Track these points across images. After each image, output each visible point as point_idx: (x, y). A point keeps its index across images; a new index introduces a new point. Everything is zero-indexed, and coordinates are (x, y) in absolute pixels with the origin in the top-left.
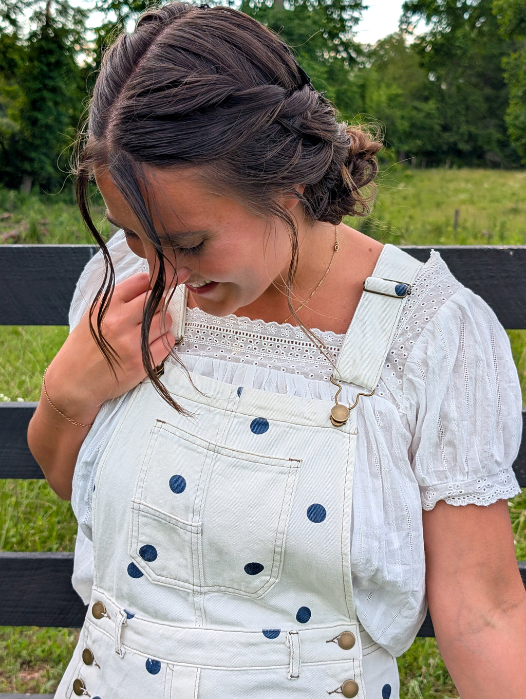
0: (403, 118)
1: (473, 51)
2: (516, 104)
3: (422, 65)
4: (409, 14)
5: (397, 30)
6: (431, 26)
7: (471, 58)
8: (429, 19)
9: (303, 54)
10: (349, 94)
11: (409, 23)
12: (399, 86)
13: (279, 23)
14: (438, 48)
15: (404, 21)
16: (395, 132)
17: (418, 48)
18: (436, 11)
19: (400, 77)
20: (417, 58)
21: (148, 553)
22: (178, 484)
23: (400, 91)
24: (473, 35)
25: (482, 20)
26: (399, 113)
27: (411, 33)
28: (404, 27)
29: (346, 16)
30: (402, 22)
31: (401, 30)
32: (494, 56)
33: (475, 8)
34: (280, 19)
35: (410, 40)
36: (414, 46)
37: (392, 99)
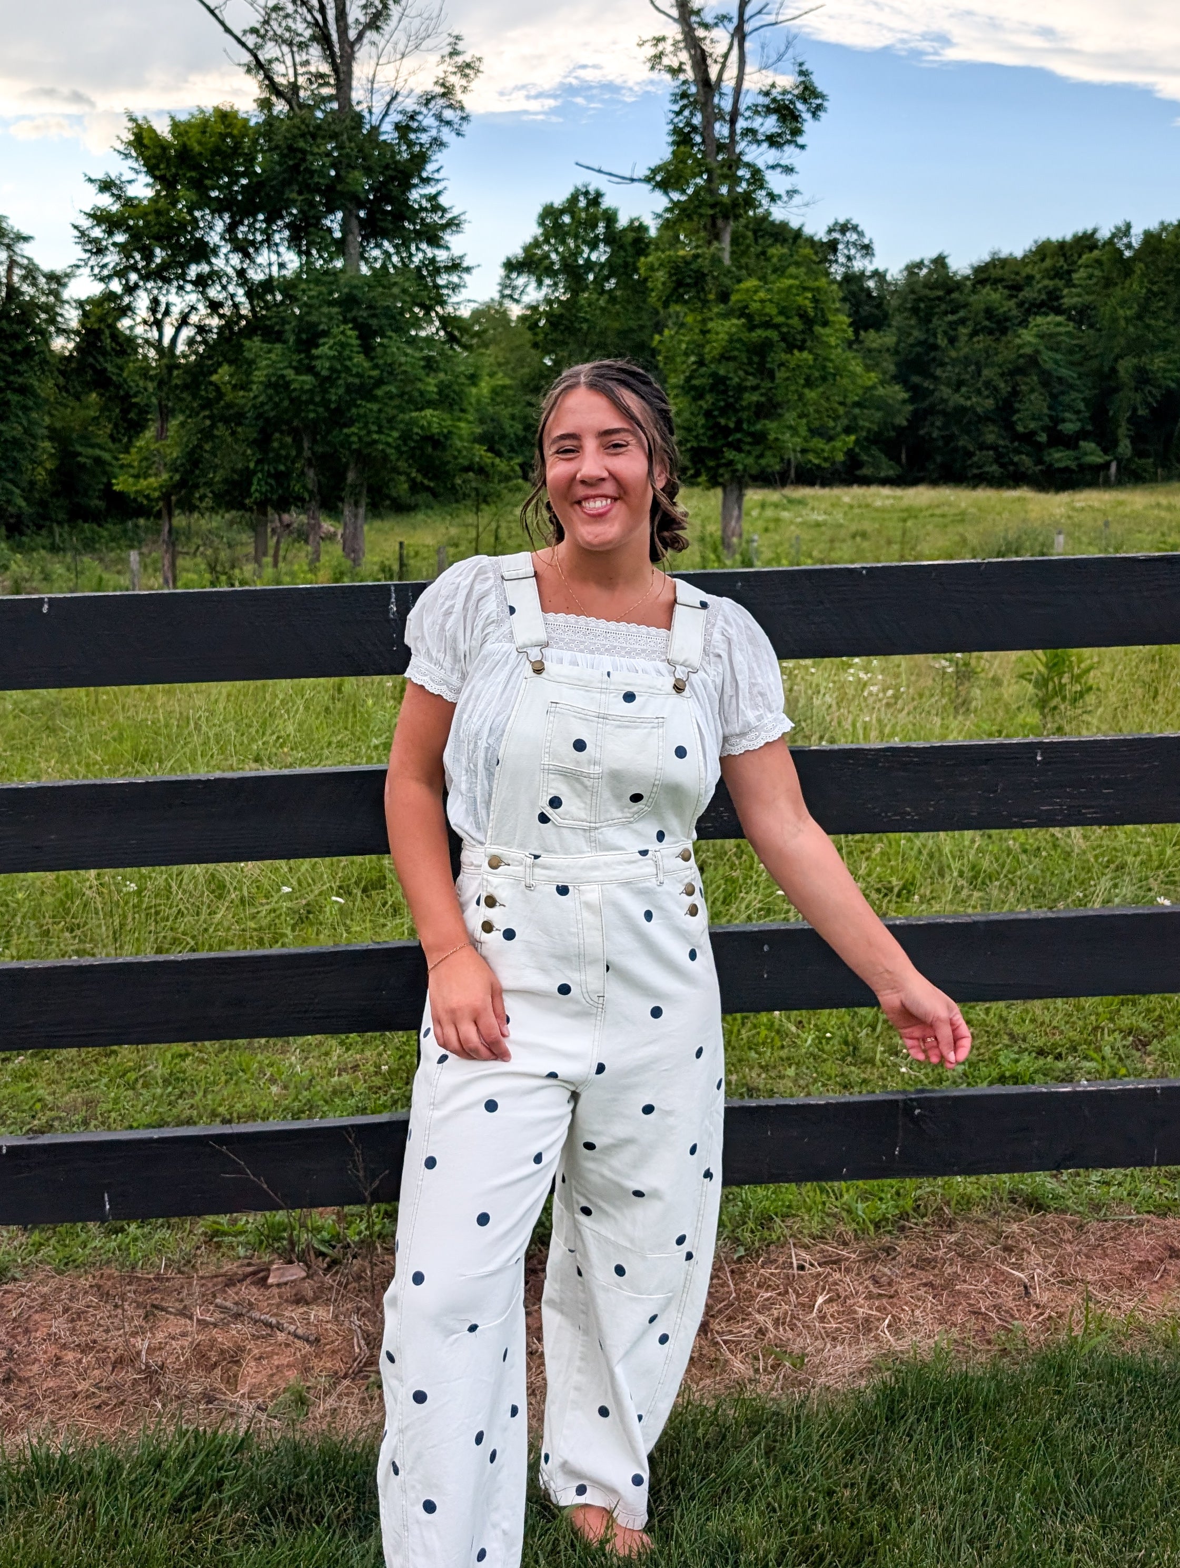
0: (513, 417)
1: (603, 323)
2: (676, 396)
3: (535, 345)
4: (514, 275)
5: (497, 296)
6: (545, 290)
7: (602, 333)
8: (540, 283)
9: (389, 333)
10: (456, 388)
11: (514, 288)
12: (506, 375)
13: (355, 292)
14: (554, 320)
15: (506, 284)
16: (504, 437)
17: (529, 321)
18: (549, 271)
19: (507, 362)
20: (529, 335)
21: (555, 802)
22: (580, 746)
23: (508, 382)
24: (602, 302)
25: (613, 281)
26: (506, 412)
27: (517, 301)
28: (508, 292)
29: (441, 281)
30: (505, 286)
31: (503, 296)
32: (631, 330)
33: (602, 266)
34: (356, 287)
35: (515, 311)
36: (523, 319)
37: (496, 392)
